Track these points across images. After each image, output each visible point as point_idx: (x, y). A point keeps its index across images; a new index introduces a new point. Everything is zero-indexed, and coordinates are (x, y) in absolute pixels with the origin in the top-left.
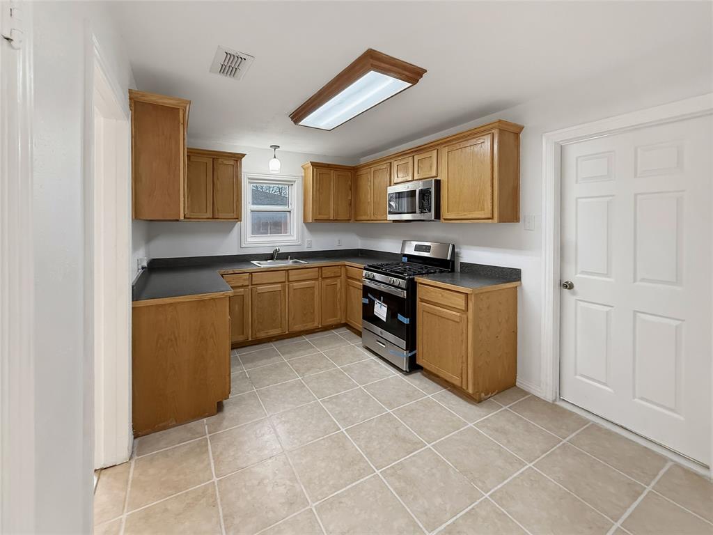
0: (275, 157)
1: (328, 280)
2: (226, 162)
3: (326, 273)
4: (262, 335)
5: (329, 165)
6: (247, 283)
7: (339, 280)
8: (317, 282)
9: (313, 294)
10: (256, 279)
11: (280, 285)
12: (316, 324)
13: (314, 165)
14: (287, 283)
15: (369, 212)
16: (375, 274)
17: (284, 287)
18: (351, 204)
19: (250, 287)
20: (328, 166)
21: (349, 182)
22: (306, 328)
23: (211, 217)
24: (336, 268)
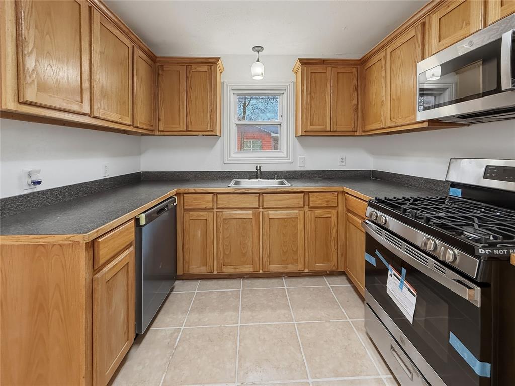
0: (258, 61)
1: (318, 211)
2: (199, 69)
3: (315, 200)
4: (229, 270)
5: (324, 60)
6: (210, 206)
7: (335, 212)
8: (302, 212)
9: (296, 227)
10: (223, 201)
11: (251, 211)
12: (299, 267)
13: (305, 63)
14: (261, 210)
15: (383, 118)
16: (388, 218)
17: (257, 215)
18: (356, 110)
19: (215, 210)
20: (324, 62)
21: (355, 82)
22: (286, 271)
23: (184, 129)
24: (331, 196)
